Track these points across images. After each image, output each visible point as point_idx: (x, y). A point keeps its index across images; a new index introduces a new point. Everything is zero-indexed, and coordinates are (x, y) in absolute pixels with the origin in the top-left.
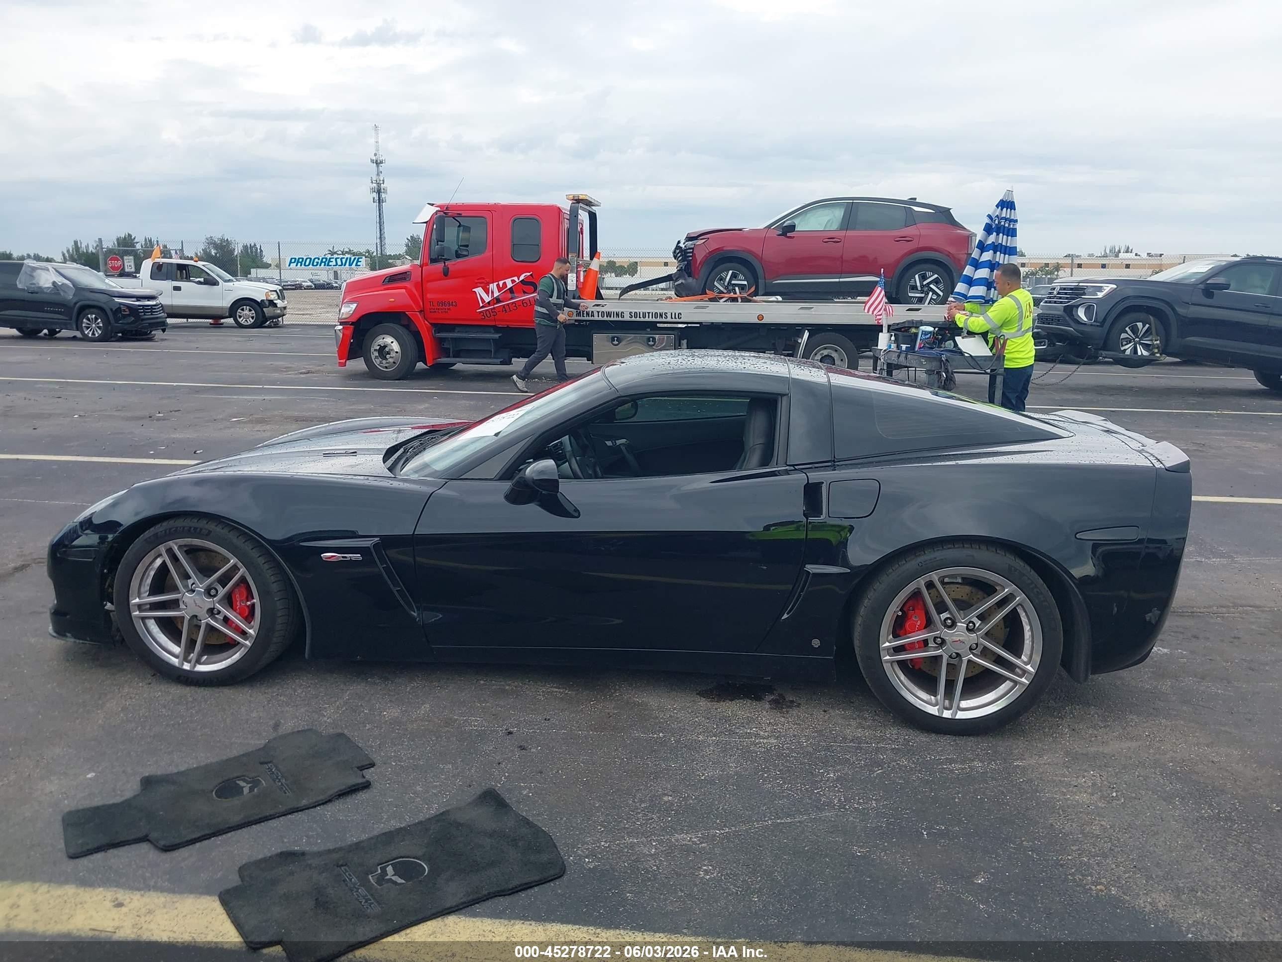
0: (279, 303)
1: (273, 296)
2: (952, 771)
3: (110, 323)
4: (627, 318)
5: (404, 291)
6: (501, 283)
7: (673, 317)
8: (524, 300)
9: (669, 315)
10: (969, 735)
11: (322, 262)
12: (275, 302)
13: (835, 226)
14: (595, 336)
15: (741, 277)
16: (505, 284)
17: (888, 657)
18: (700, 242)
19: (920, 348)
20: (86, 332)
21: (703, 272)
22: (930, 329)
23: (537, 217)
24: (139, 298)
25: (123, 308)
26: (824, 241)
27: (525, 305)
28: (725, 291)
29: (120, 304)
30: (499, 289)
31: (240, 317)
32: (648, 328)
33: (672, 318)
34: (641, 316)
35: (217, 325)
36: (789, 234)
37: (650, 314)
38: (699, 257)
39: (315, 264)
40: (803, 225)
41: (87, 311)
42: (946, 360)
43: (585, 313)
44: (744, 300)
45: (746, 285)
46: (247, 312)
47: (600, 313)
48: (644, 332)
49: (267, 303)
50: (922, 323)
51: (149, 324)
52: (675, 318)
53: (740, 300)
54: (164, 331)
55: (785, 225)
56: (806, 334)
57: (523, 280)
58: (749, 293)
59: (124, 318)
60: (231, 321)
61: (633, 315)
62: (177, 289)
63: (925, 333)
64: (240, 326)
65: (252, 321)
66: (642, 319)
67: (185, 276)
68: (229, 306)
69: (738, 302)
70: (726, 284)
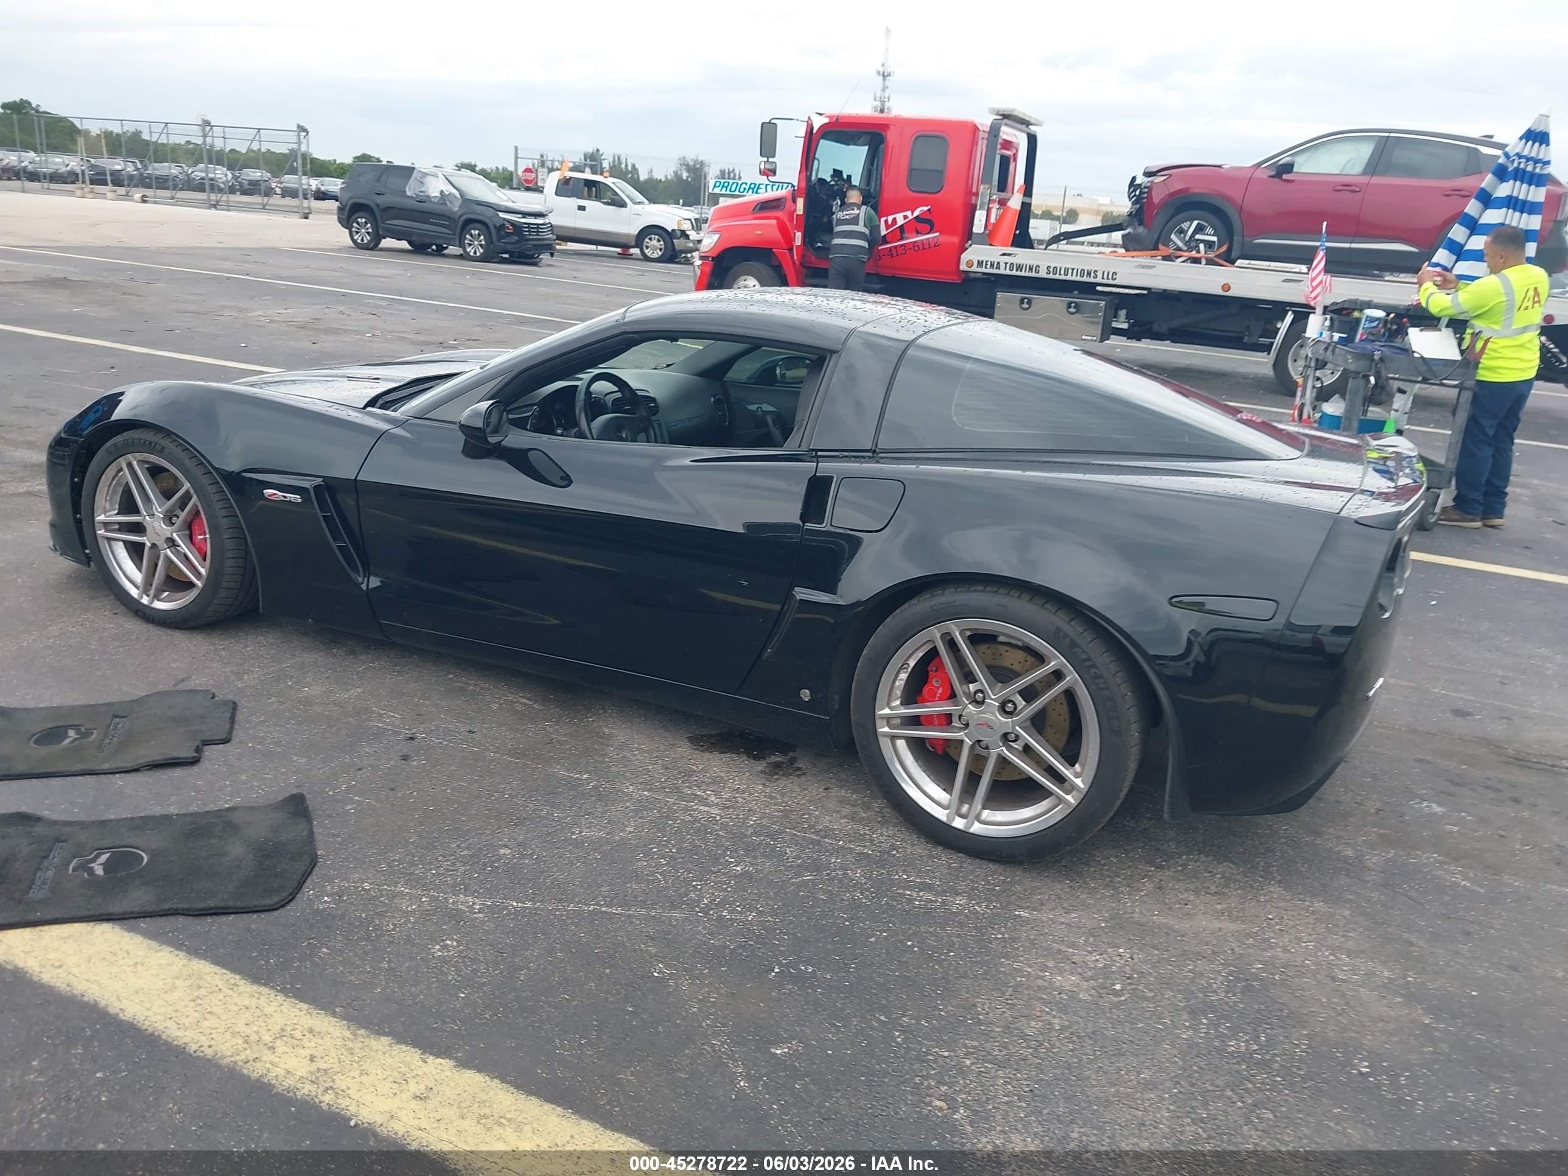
0: (693, 235)
1: (686, 226)
2: (910, 900)
3: (492, 242)
4: (1043, 274)
5: (774, 222)
6: (890, 218)
7: (1105, 276)
8: (916, 242)
9: (1100, 274)
10: (990, 860)
11: (750, 188)
12: (688, 233)
13: (1357, 168)
14: (999, 295)
15: (1210, 230)
16: (894, 221)
17: (886, 729)
18: (1158, 179)
19: (1361, 341)
20: (468, 250)
21: (1158, 222)
22: (1380, 314)
23: (944, 135)
24: (525, 214)
25: (507, 225)
26: (1337, 188)
27: (916, 248)
28: (1185, 248)
29: (505, 219)
30: (887, 227)
31: (647, 247)
32: (1076, 290)
33: (1103, 278)
34: (1062, 272)
35: (625, 256)
36: (1285, 177)
37: (1075, 271)
38: (1156, 199)
39: (742, 190)
40: (1305, 166)
41: (471, 226)
42: (1381, 359)
43: (989, 263)
44: (1210, 262)
45: (1214, 242)
46: (654, 242)
47: (1008, 266)
48: (1070, 295)
49: (679, 233)
50: (1370, 305)
51: (534, 245)
52: (1108, 279)
53: (1204, 261)
54: (552, 255)
55: (1280, 163)
56: (1289, 317)
57: (917, 216)
58: (1218, 253)
59: (508, 236)
60: (635, 251)
61: (1051, 270)
62: (582, 208)
63: (1371, 320)
64: (647, 259)
65: (660, 253)
66: (1063, 277)
67: (594, 194)
68: (636, 233)
69: (1200, 263)
70: (1187, 238)
